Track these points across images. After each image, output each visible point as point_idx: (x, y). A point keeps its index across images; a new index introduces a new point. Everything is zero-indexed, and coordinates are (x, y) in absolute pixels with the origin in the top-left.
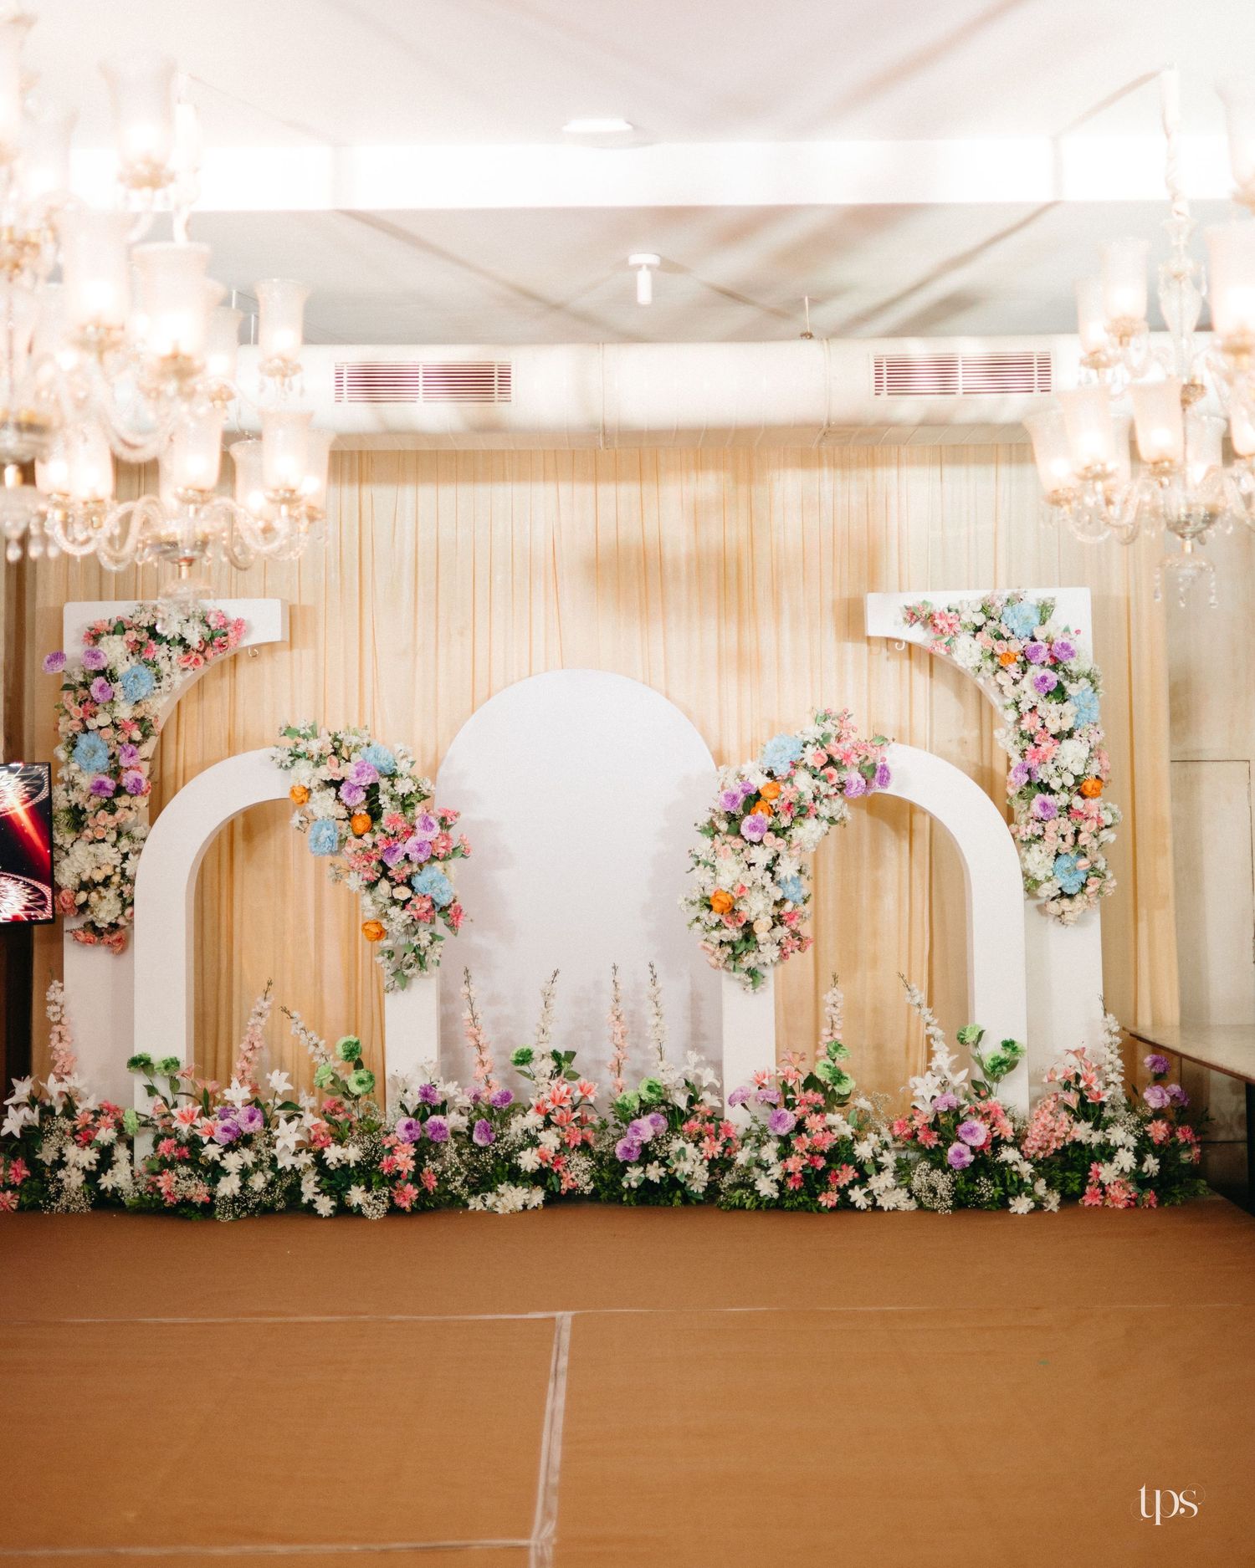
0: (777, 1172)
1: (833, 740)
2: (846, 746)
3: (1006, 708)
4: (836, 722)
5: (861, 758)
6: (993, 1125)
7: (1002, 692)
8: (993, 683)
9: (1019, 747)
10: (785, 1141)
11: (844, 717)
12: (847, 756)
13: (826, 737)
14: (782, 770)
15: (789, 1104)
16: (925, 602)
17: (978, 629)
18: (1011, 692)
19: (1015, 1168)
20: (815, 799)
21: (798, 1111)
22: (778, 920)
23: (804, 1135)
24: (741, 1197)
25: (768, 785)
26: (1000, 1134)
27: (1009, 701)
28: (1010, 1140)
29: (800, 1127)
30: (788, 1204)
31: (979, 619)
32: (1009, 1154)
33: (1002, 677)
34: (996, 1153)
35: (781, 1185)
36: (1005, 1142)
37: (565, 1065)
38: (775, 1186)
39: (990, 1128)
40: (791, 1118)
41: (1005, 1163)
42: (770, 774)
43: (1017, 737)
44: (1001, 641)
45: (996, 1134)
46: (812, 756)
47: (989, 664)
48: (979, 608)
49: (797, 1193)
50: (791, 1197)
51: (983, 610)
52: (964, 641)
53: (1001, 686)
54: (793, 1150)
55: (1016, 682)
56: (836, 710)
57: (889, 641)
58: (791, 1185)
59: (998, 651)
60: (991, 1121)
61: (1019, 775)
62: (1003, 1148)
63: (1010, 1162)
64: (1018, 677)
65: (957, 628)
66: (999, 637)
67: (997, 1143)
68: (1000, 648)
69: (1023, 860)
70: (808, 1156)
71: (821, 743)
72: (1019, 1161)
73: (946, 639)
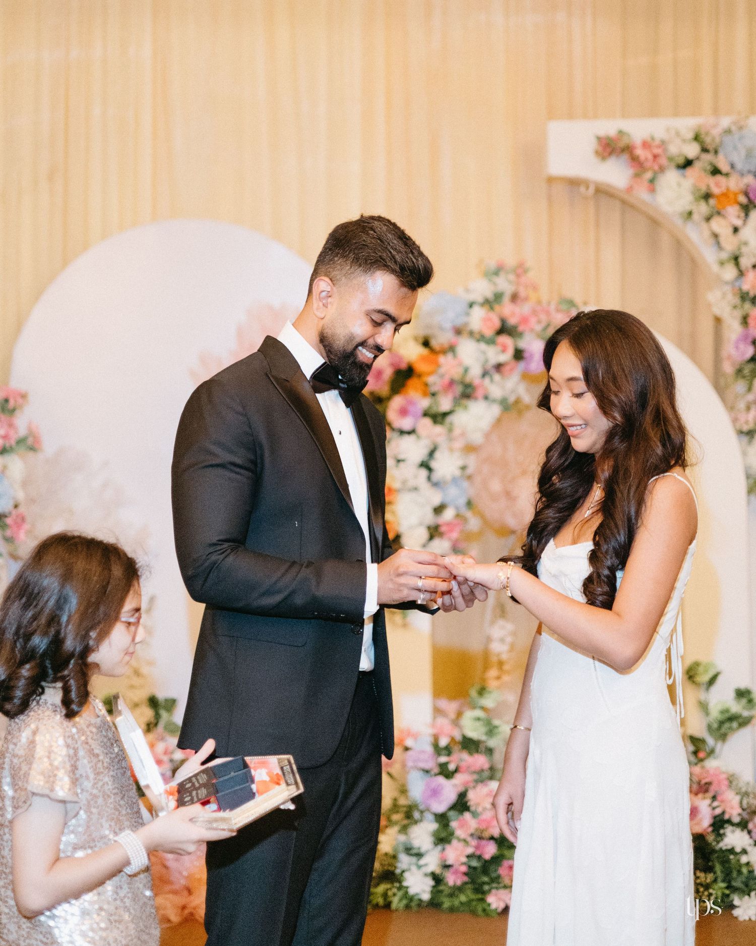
0: (432, 862)
1: (506, 299)
2: (525, 309)
3: (722, 263)
4: (512, 277)
5: (543, 324)
6: (714, 798)
7: (718, 243)
8: (707, 233)
9: (738, 314)
10: (442, 819)
11: (520, 270)
12: (525, 320)
13: (498, 297)
14: (441, 339)
15: (446, 773)
16: (621, 132)
17: (688, 163)
18: (729, 243)
19: (744, 859)
20: (485, 374)
21: (459, 780)
22: (434, 532)
23: (467, 815)
24: (385, 895)
25: (423, 358)
26: (723, 813)
27: (724, 255)
28: (736, 819)
29: (461, 805)
30: (447, 904)
31: (692, 151)
32: (734, 839)
33: (717, 225)
34: (720, 836)
35: (437, 879)
36: (729, 822)
37: (164, 714)
38: (431, 882)
39: (710, 805)
40: (449, 790)
41: (732, 851)
42: (426, 343)
43: (738, 301)
44: (718, 178)
45: (718, 811)
46: (478, 319)
47: (703, 208)
48: (691, 135)
49: (460, 889)
50: (451, 895)
51: (697, 138)
52: (672, 177)
53: (716, 236)
54: (452, 834)
55: (736, 230)
56: (510, 261)
57: (574, 183)
58: (452, 879)
59: (716, 191)
60: (710, 794)
61: (742, 346)
62: (729, 830)
63: (738, 850)
64: (738, 223)
65: (663, 161)
66: (716, 171)
67: (719, 823)
68: (717, 185)
69: (744, 454)
70: (474, 842)
71: (491, 303)
72: (749, 849)
73: (649, 175)
